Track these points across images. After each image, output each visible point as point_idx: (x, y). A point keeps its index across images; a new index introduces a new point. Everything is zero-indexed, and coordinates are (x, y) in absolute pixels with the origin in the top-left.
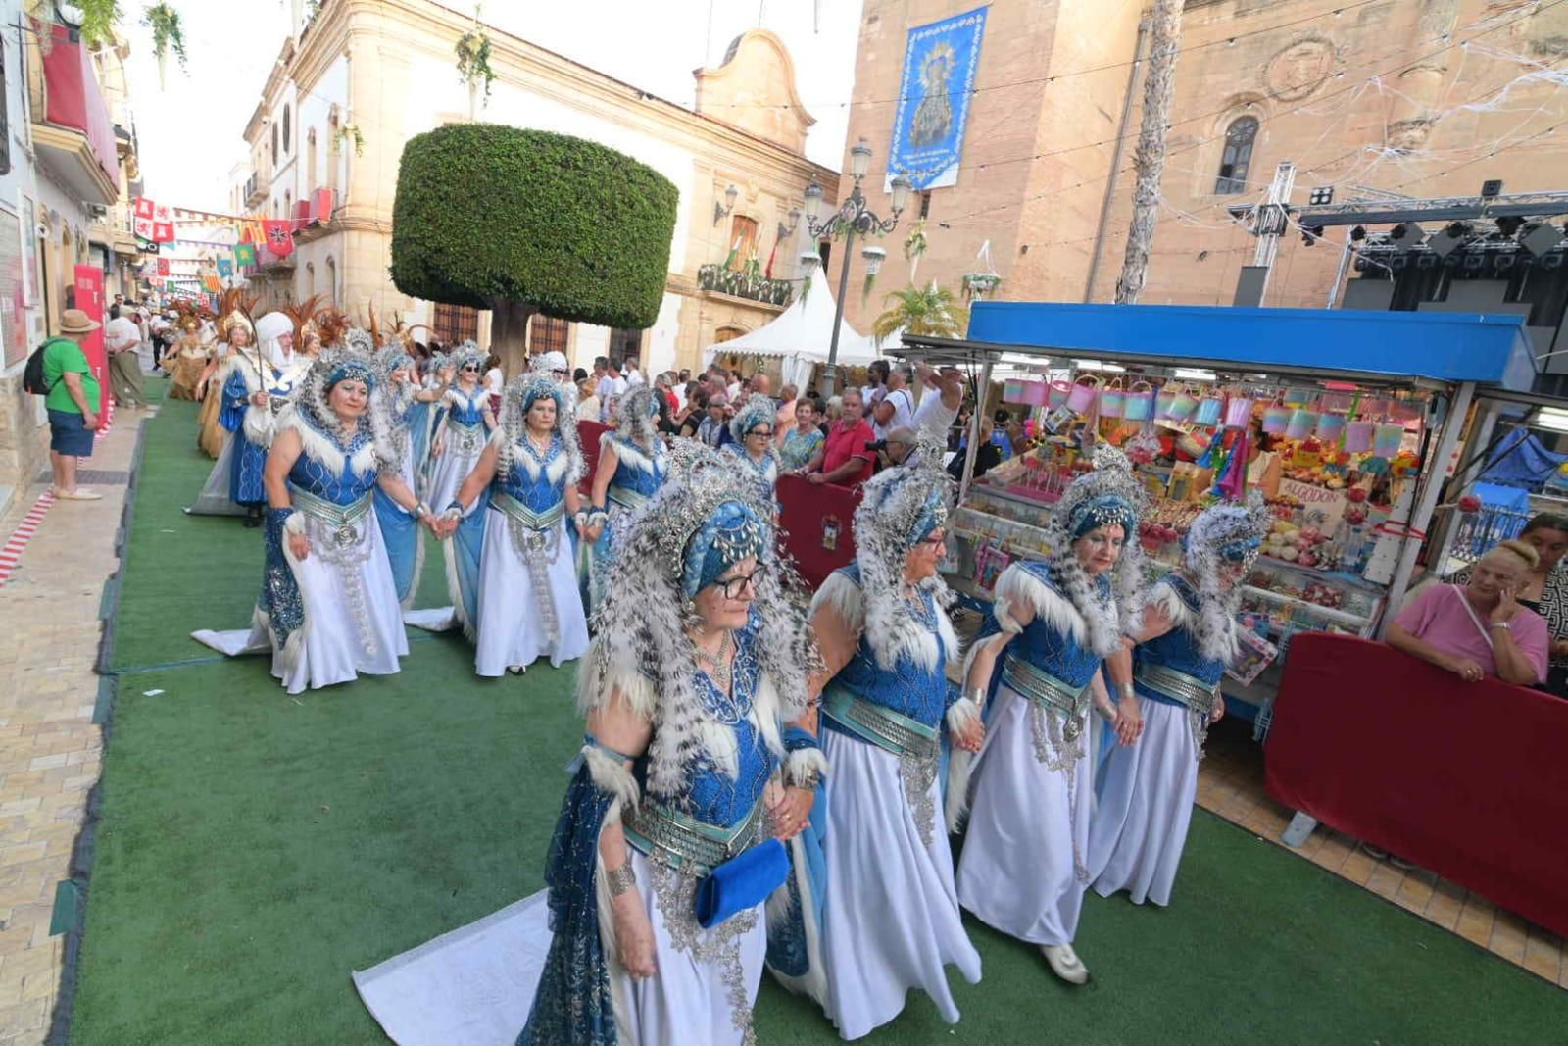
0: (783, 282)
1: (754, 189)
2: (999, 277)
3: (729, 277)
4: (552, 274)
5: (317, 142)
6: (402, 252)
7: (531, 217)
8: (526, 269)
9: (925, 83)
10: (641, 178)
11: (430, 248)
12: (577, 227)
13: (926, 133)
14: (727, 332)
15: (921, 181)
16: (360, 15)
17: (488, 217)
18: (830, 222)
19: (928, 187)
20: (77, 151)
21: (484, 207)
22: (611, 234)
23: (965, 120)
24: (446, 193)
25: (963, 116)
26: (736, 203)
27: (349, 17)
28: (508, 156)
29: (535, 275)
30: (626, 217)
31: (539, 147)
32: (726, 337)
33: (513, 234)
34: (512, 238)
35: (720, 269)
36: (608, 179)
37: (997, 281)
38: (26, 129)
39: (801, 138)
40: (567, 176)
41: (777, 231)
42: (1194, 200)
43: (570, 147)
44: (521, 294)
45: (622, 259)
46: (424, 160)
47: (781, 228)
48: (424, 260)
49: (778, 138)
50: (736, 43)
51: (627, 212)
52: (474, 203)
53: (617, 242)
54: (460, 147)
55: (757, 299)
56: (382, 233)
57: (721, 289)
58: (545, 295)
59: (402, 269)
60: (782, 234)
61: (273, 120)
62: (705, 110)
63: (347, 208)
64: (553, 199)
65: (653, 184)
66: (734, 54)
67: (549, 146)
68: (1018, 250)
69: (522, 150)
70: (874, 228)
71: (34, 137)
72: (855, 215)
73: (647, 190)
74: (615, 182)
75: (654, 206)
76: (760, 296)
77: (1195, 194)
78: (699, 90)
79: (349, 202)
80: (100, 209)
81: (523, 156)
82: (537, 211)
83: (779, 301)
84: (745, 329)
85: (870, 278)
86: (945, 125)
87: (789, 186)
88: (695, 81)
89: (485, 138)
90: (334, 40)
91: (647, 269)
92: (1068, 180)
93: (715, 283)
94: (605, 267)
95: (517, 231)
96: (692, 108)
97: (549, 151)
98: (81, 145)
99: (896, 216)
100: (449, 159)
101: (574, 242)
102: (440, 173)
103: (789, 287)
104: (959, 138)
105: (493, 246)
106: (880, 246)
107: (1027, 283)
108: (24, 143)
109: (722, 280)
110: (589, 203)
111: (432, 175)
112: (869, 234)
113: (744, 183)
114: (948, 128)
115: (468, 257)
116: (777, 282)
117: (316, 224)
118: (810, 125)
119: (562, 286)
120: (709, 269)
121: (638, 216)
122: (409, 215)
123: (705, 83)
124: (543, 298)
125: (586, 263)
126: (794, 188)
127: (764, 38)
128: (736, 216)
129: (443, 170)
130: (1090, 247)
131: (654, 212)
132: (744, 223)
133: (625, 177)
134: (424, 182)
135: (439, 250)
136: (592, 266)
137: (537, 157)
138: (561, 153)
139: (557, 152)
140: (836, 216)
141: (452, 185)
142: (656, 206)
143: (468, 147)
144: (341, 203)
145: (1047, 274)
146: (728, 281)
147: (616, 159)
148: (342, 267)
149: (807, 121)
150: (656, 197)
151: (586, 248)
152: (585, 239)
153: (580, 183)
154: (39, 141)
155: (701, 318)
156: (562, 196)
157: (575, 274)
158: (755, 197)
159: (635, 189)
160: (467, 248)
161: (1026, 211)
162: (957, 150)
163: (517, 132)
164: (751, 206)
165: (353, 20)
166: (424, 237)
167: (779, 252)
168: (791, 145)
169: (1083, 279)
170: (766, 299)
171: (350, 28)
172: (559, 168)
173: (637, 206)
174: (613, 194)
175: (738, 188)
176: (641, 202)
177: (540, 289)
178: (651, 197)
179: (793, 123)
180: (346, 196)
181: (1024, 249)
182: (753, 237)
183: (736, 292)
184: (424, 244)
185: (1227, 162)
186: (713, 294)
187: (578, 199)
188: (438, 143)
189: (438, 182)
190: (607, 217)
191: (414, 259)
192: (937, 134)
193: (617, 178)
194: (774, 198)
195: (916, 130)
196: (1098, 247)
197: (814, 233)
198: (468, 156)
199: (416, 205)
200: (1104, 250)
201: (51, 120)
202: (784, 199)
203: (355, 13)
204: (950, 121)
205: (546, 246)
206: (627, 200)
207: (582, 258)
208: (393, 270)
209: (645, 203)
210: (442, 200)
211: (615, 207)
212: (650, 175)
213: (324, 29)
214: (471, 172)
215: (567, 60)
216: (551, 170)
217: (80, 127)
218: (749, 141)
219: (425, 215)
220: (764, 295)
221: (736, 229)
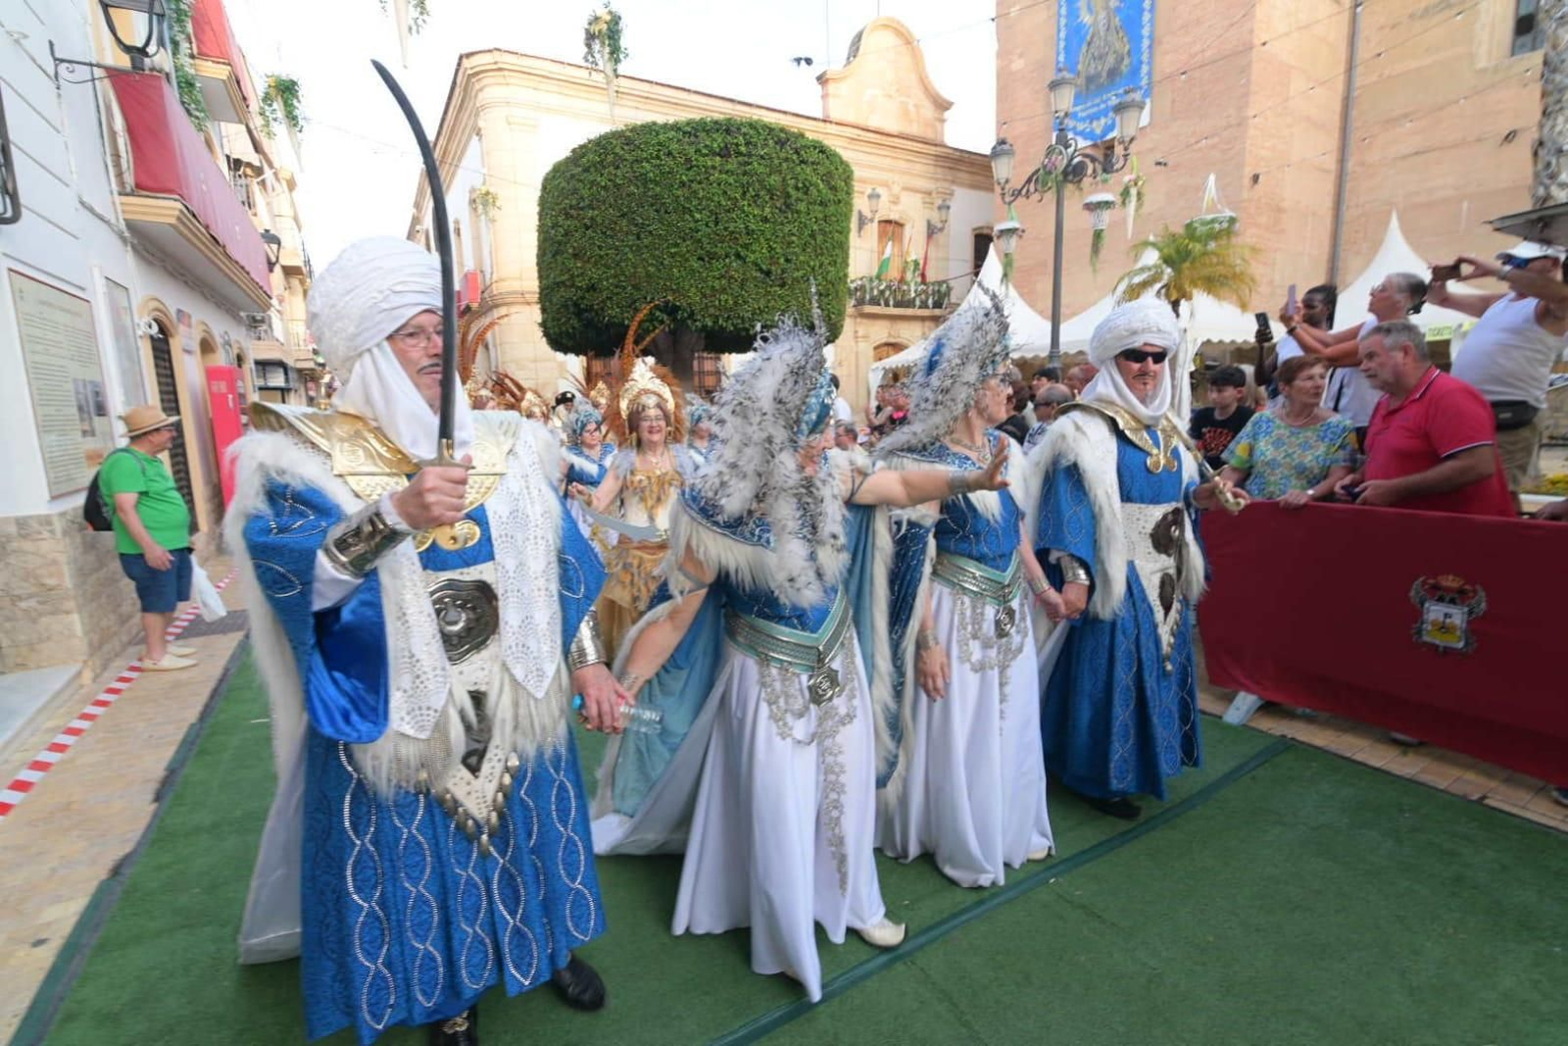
0: (940, 283)
1: (896, 189)
2: (1233, 214)
3: (882, 287)
4: (723, 290)
5: (462, 232)
6: (550, 301)
7: (692, 225)
8: (693, 290)
9: (1086, 18)
10: (814, 156)
11: (581, 288)
12: (747, 227)
13: (1098, 75)
14: (886, 348)
15: (1098, 131)
16: (486, 90)
17: (642, 236)
18: (1029, 181)
19: (1109, 137)
20: (173, 221)
21: (636, 225)
22: (786, 230)
23: (1150, 47)
24: (592, 219)
25: (1146, 43)
26: (880, 207)
27: (476, 96)
28: (658, 157)
29: (704, 296)
30: (802, 207)
31: (692, 139)
32: (885, 353)
33: (673, 250)
34: (673, 256)
35: (871, 280)
36: (776, 162)
37: (1232, 221)
38: (114, 203)
39: (938, 124)
40: (729, 167)
41: (925, 229)
42: (1484, 71)
43: (728, 131)
44: (689, 322)
45: (802, 258)
46: (563, 188)
47: (930, 226)
48: (576, 305)
49: (915, 130)
50: (859, 37)
51: (802, 201)
52: (625, 222)
53: (794, 238)
54: (602, 161)
55: (914, 306)
56: (528, 303)
57: (874, 302)
58: (717, 317)
59: (553, 320)
60: (932, 231)
61: (425, 227)
62: (834, 115)
63: (494, 285)
64: (716, 199)
65: (827, 162)
66: (858, 49)
67: (702, 135)
68: (1247, 181)
69: (674, 146)
70: (1094, 171)
71: (124, 212)
72: (1065, 161)
73: (821, 170)
74: (784, 165)
75: (831, 189)
76: (918, 303)
77: (1482, 64)
78: (825, 97)
79: (495, 277)
80: (259, 318)
81: (675, 153)
82: (698, 216)
83: (938, 305)
84: (905, 342)
85: (1098, 235)
86: (1123, 59)
87: (931, 178)
88: (820, 87)
89: (629, 142)
90: (466, 125)
91: (830, 268)
92: (1298, 85)
93: (868, 297)
94: (783, 272)
95: (677, 245)
96: (820, 115)
97: (704, 139)
98: (177, 213)
99: (1126, 149)
100: (591, 178)
101: (746, 246)
102: (582, 198)
103: (948, 287)
104: (1145, 69)
105: (652, 269)
106: (1108, 191)
107: (1263, 220)
108: (113, 221)
109: (875, 292)
110: (757, 195)
111: (574, 202)
112: (1087, 181)
113: (886, 185)
114: (1126, 61)
115: (625, 288)
116: (933, 284)
117: (468, 309)
118: (947, 109)
119: (736, 303)
120: (859, 283)
121: (815, 203)
122: (554, 256)
123: (831, 87)
124: (716, 322)
125: (761, 270)
126: (937, 180)
127: (886, 26)
128: (880, 222)
129: (585, 193)
130: (1331, 162)
131: (832, 197)
132: (890, 228)
133: (795, 157)
134: (567, 214)
135: (592, 288)
136: (768, 273)
137: (691, 150)
138: (718, 141)
139: (714, 140)
140: (1037, 171)
141: (599, 208)
142: (834, 189)
143: (610, 158)
144: (488, 282)
145: (1285, 205)
146: (882, 292)
147: (783, 135)
148: (495, 346)
149: (943, 106)
150: (832, 177)
151: (758, 253)
152: (757, 239)
153: (745, 173)
154: (129, 216)
155: (857, 337)
156: (725, 193)
157: (750, 285)
158: (898, 198)
159: (808, 170)
160: (623, 279)
161: (1252, 132)
162: (1144, 82)
163: (665, 126)
164: (894, 208)
165: (481, 96)
166: (572, 276)
167: (932, 254)
168: (929, 135)
169: (1327, 203)
170: (924, 305)
171: (478, 105)
172: (718, 158)
173: (813, 191)
174: (784, 180)
175: (880, 190)
176: (816, 186)
177: (712, 310)
178: (827, 178)
179: (929, 111)
180: (492, 274)
181: (1256, 178)
182: (901, 241)
183: (891, 303)
184: (573, 286)
185: (1523, 12)
186: (869, 309)
187: (744, 193)
188: (577, 166)
189: (582, 209)
190: (780, 210)
191: (566, 306)
192: (1113, 73)
193: (786, 160)
194: (919, 196)
195: (1083, 75)
196: (1342, 161)
197: (1008, 199)
198: (611, 168)
199: (559, 243)
200: (1350, 165)
201: (141, 188)
202: (929, 193)
203: (481, 90)
204: (1129, 52)
205: (712, 256)
206: (800, 185)
207: (756, 264)
208: (543, 324)
209: (821, 186)
210: (587, 228)
211: (788, 196)
212: (822, 151)
213: (457, 117)
214: (616, 186)
215: (689, 91)
216: (709, 163)
217: (171, 191)
218: (884, 138)
219: (570, 251)
220: (922, 302)
221: (883, 236)
